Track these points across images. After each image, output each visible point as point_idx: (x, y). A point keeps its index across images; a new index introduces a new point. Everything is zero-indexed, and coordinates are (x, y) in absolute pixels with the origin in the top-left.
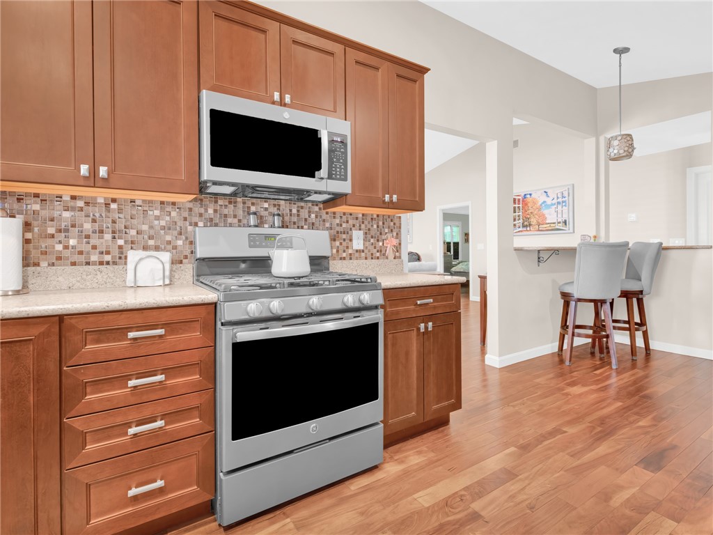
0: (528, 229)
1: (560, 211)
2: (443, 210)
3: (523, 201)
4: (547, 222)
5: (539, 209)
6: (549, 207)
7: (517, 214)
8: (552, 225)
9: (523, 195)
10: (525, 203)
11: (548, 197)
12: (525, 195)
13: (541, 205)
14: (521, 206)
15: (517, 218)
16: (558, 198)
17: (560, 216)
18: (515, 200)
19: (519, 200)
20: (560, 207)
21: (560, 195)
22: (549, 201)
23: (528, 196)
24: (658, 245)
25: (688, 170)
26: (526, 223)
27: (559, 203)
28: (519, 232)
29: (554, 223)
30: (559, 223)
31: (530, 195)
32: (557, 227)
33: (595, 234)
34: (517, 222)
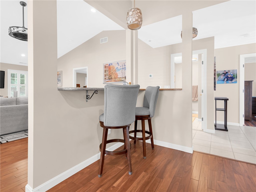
0: (111, 80)
1: (123, 72)
2: (76, 71)
3: (109, 67)
4: (118, 77)
5: (115, 71)
6: (119, 70)
7: (106, 73)
8: (120, 79)
9: (109, 64)
10: (110, 68)
11: (119, 65)
12: (110, 64)
13: (116, 69)
14: (108, 69)
15: (106, 75)
16: (123, 66)
17: (123, 74)
18: (105, 66)
19: (107, 66)
20: (123, 70)
21: (123, 65)
22: (119, 67)
23: (111, 65)
24: (157, 88)
25: (171, 55)
26: (110, 78)
27: (123, 68)
28: (107, 82)
29: (121, 78)
30: (123, 78)
31: (112, 64)
32: (122, 80)
33: (130, 82)
34: (106, 77)
